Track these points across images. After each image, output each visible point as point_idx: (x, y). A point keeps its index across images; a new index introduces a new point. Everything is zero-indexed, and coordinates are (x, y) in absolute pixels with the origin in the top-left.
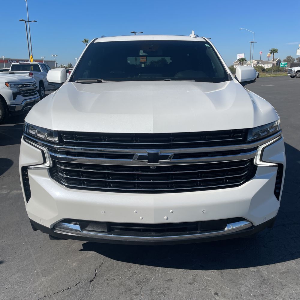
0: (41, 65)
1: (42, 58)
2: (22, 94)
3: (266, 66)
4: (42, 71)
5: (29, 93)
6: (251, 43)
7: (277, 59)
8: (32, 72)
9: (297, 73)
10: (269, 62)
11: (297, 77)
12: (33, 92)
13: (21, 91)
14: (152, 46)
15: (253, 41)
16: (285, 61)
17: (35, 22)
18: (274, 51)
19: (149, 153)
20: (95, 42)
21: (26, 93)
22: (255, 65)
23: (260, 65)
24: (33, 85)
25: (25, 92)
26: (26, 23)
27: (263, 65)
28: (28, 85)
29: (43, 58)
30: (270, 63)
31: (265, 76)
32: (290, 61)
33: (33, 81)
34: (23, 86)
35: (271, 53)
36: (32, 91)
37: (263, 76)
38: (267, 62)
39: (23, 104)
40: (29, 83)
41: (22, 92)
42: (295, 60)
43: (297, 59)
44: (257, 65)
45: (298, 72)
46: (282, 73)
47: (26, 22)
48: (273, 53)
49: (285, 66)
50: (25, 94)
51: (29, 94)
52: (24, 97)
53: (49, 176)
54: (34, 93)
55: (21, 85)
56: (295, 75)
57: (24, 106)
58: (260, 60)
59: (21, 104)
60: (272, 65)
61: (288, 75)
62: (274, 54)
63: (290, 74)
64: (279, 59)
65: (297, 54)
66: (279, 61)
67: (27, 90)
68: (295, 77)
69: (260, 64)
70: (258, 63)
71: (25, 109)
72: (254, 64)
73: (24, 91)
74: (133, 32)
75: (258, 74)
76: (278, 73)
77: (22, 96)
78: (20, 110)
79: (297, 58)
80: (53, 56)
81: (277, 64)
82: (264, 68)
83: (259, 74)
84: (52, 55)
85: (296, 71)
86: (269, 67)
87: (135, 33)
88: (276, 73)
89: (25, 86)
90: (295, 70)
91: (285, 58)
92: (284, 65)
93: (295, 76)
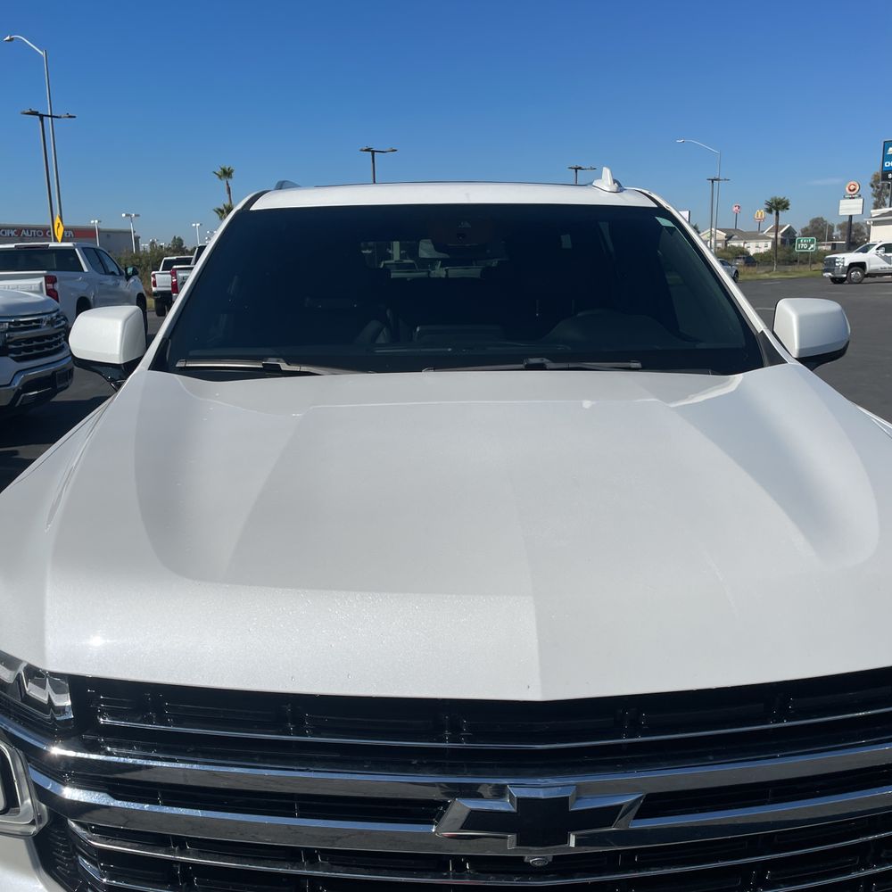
0: (85, 250)
1: (94, 222)
2: (12, 351)
3: (754, 248)
4: (86, 270)
5: (38, 347)
6: (712, 181)
7: (784, 226)
8: (52, 273)
9: (852, 270)
10: (761, 234)
11: (851, 282)
12: (49, 345)
13: (11, 343)
14: (467, 225)
15: (717, 177)
16: (806, 233)
17: (70, 117)
18: (777, 206)
19: (522, 802)
20: (254, 208)
21: (26, 349)
22: (719, 245)
23: (735, 244)
24: (51, 323)
25: (23, 345)
26: (42, 120)
27: (745, 243)
28: (34, 324)
29: (96, 221)
30: (765, 238)
31: (755, 277)
32: (822, 231)
33: (51, 310)
34: (17, 326)
35: (770, 211)
36: (47, 341)
37: (749, 277)
38: (755, 236)
39: (17, 384)
40: (39, 317)
41: (13, 347)
42: (835, 229)
43: (840, 227)
44: (726, 245)
45: (854, 268)
46: (802, 268)
47: (42, 117)
48: (774, 212)
49: (809, 246)
50: (23, 354)
51: (35, 352)
52: (17, 361)
53: (35, 867)
54: (54, 347)
55: (10, 323)
56: (845, 276)
57: (18, 393)
58: (736, 230)
59: (9, 385)
60: (770, 244)
61: (825, 274)
62: (777, 214)
63: (830, 274)
64: (788, 226)
65: (842, 213)
66: (790, 232)
67: (29, 340)
68: (846, 282)
69: (735, 239)
70: (729, 238)
71: (22, 401)
72: (716, 241)
73: (17, 342)
74: (368, 150)
75: (734, 272)
76: (790, 268)
77: (12, 358)
78: (4, 404)
79: (840, 223)
80: (126, 215)
81: (783, 241)
82: (748, 253)
83: (737, 272)
84: (124, 215)
85: (846, 264)
86: (762, 250)
87: (373, 152)
88: (783, 268)
89: (22, 325)
90: (843, 263)
91: (807, 224)
92: (805, 246)
93: (845, 278)
